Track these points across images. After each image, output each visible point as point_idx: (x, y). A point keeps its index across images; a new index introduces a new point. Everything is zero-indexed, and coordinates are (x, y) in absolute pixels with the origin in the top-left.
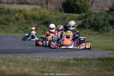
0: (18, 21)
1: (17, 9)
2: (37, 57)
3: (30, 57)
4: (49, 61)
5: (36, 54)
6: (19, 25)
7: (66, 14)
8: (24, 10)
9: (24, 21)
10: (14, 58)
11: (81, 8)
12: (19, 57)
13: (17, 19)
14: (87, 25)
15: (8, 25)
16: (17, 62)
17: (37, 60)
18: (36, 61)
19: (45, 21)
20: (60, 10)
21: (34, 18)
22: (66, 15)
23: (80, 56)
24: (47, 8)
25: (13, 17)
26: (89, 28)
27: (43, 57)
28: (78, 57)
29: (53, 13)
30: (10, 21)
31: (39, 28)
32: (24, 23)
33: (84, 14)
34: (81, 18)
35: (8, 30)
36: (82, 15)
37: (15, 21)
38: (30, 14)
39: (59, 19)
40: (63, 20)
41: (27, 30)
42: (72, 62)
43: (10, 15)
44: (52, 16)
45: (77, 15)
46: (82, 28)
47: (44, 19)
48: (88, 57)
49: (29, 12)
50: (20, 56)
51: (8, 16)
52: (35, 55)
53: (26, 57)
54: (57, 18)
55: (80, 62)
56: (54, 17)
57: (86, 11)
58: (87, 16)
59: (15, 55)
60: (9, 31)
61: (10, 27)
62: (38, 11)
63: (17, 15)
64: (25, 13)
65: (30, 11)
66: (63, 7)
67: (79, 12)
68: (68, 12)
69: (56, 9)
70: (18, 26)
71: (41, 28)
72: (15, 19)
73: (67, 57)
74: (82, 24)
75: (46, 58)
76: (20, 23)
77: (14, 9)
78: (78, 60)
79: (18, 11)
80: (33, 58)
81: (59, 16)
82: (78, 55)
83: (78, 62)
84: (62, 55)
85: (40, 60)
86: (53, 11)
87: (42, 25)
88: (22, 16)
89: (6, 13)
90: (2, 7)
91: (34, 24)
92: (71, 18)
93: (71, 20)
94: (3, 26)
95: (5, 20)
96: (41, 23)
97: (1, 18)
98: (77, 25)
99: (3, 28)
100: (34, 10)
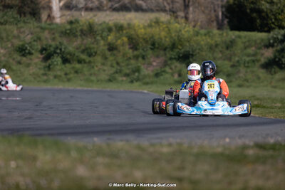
0: (115, 52)
1: (111, 24)
2: (165, 142)
3: (147, 143)
4: (195, 150)
5: (161, 135)
6: (118, 64)
7: (233, 34)
8: (129, 24)
9: (130, 52)
10: (108, 145)
11: (273, 17)
12: (119, 143)
13: (112, 48)
15: (90, 62)
16: (114, 156)
17: (165, 150)
18: (161, 154)
19: (182, 51)
20: (218, 23)
21: (153, 44)
22: (233, 37)
23: (271, 137)
24: (186, 18)
25: (102, 43)
27: (179, 141)
28: (266, 141)
29: (203, 31)
30: (96, 53)
31: (167, 69)
32: (130, 58)
33: (278, 33)
34: (272, 41)
35: (91, 75)
36: (275, 36)
37: (108, 53)
38: (145, 34)
39: (217, 45)
40: (227, 48)
41: (137, 74)
42: (251, 152)
43: (95, 38)
44: (199, 38)
45: (263, 35)
46: (275, 68)
47: (180, 47)
49: (142, 31)
50: (121, 141)
51: (88, 41)
52: (158, 138)
53: (135, 142)
54: (213, 42)
55: (271, 152)
56: (203, 41)
57: (284, 24)
59: (109, 139)
60: (93, 78)
61: (96, 68)
62: (165, 26)
63: (110, 38)
64: (133, 32)
65: (145, 28)
66: (227, 17)
67: (265, 28)
68: (239, 29)
69: (210, 21)
70: (115, 65)
71: (171, 69)
72: (106, 47)
73: (240, 142)
74: (275, 57)
76: (120, 60)
77: (105, 22)
78: (267, 147)
79: (114, 29)
80: (152, 145)
81: (218, 39)
82: (267, 135)
83: (265, 153)
84: (225, 137)
85: (171, 149)
87: (174, 61)
88: (125, 39)
89: (83, 33)
90: (73, 19)
91: (154, 61)
92: (247, 44)
93: (245, 48)
94: (78, 66)
95: (83, 52)
96: (173, 57)
97: (72, 46)
98: (263, 60)
99: (76, 72)
100: (153, 24)
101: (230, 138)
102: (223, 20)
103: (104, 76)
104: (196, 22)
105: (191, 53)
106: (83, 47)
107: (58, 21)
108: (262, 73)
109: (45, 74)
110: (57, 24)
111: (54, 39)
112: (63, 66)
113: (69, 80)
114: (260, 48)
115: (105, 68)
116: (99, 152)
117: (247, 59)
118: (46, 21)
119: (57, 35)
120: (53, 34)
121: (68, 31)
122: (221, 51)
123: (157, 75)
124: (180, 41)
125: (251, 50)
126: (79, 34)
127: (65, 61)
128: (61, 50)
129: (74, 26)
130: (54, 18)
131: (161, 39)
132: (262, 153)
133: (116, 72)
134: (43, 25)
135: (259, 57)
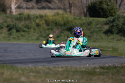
0: (39, 27)
1: (37, 15)
2: (60, 66)
3: (52, 67)
4: (73, 70)
5: (59, 63)
6: (41, 32)
7: (91, 19)
8: (45, 15)
9: (46, 27)
10: (35, 67)
11: (108, 11)
12: (40, 67)
13: (38, 25)
14: (115, 30)
15: (28, 31)
16: (38, 72)
17: (60, 70)
18: (58, 71)
19: (69, 26)
21: (56, 24)
22: (91, 20)
23: (107, 64)
24: (70, 12)
25: (33, 23)
26: (117, 33)
27: (66, 66)
28: (105, 65)
29: (78, 18)
30: (31, 28)
31: (62, 34)
32: (46, 30)
33: (111, 18)
34: (108, 22)
35: (29, 37)
36: (109, 20)
37: (36, 28)
38: (53, 19)
39: (84, 24)
40: (89, 25)
42: (98, 70)
43: (31, 21)
44: (76, 21)
45: (104, 19)
46: (110, 34)
47: (68, 25)
48: (116, 65)
49: (51, 18)
51: (27, 22)
52: (57, 65)
53: (47, 66)
54: (82, 23)
55: (107, 70)
56: (78, 22)
57: (113, 14)
58: (115, 20)
59: (36, 65)
60: (30, 38)
61: (31, 34)
62: (61, 15)
63: (37, 21)
64: (47, 18)
65: (52, 16)
66: (88, 12)
67: (105, 16)
68: (94, 17)
69: (81, 13)
70: (39, 32)
71: (64, 34)
72: (35, 25)
73: (93, 66)
74: (109, 29)
75: (69, 67)
76: (41, 30)
77: (34, 14)
78: (105, 68)
80: (55, 67)
81: (84, 21)
82: (105, 63)
83: (104, 71)
84: (87, 64)
85: (63, 69)
86: (77, 16)
87: (65, 31)
88: (44, 21)
89: (25, 19)
90: (21, 13)
91: (56, 31)
92: (97, 23)
93: (96, 25)
94: (23, 33)
95: (25, 27)
96: (65, 29)
97: (20, 25)
98: (104, 30)
99: (22, 36)
100: (56, 15)
101: (88, 64)
102: (86, 13)
103: (34, 38)
104: (75, 13)
105: (72, 27)
106: (25, 25)
107: (14, 13)
108: (104, 36)
109: (9, 37)
110: (14, 15)
111: (12, 22)
112: (17, 34)
113: (19, 39)
114: (103, 25)
115: (35, 34)
116: (31, 71)
117: (97, 30)
118: (9, 14)
119: (14, 20)
120: (12, 19)
121: (19, 18)
122: (86, 27)
123: (58, 37)
124: (68, 22)
125: (99, 26)
126: (23, 19)
127: (17, 31)
128: (15, 26)
129: (21, 16)
130: (12, 12)
131: (59, 21)
132: (102, 71)
133: (40, 36)
134: (8, 15)
135: (102, 29)
